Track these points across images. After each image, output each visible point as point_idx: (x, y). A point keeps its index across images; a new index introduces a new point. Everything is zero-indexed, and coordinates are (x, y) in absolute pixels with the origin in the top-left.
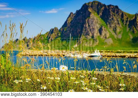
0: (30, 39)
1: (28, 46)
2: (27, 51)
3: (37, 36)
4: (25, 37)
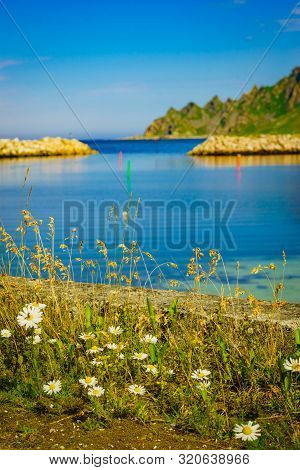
0: (229, 101)
1: (223, 123)
2: (220, 141)
3: (252, 93)
4: (216, 98)
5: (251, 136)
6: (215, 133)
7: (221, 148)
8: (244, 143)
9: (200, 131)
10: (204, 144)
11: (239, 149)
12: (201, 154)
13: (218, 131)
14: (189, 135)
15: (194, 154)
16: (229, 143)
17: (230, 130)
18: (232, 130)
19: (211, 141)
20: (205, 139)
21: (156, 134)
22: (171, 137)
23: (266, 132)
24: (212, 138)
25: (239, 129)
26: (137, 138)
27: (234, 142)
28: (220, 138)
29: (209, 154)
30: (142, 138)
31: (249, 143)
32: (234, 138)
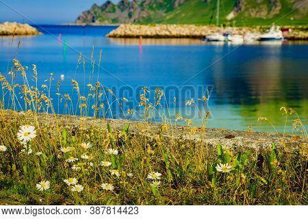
1: (130, 15)
2: (128, 28)
5: (149, 25)
6: (125, 23)
7: (129, 33)
8: (145, 30)
9: (115, 20)
10: (117, 29)
11: (141, 34)
12: (115, 36)
13: (127, 21)
14: (107, 23)
15: (110, 36)
16: (134, 29)
17: (134, 21)
18: (136, 21)
19: (122, 28)
20: (118, 27)
21: (84, 22)
22: (94, 24)
23: (159, 22)
24: (122, 25)
25: (141, 20)
26: (70, 24)
27: (138, 29)
28: (128, 26)
29: (121, 37)
30: (74, 24)
31: (148, 30)
32: (138, 26)
